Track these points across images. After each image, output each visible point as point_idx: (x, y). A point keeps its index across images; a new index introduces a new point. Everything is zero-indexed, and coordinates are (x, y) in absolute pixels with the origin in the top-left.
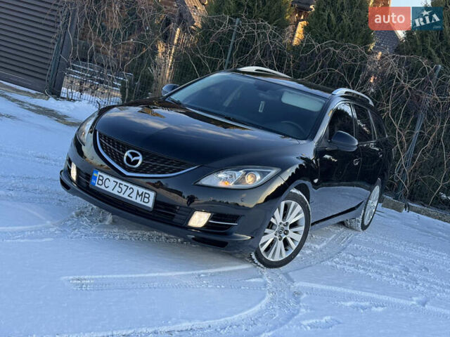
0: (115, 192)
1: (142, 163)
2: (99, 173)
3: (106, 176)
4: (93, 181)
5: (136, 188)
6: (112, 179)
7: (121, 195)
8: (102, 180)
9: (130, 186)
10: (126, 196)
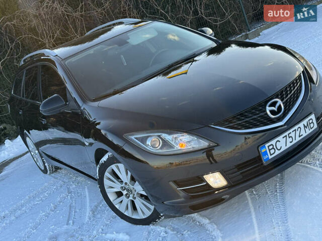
0: (289, 145)
1: (283, 103)
2: (267, 145)
3: (273, 142)
4: (265, 158)
5: (301, 125)
6: (280, 138)
7: (294, 142)
8: (273, 148)
9: (296, 127)
10: (298, 139)
